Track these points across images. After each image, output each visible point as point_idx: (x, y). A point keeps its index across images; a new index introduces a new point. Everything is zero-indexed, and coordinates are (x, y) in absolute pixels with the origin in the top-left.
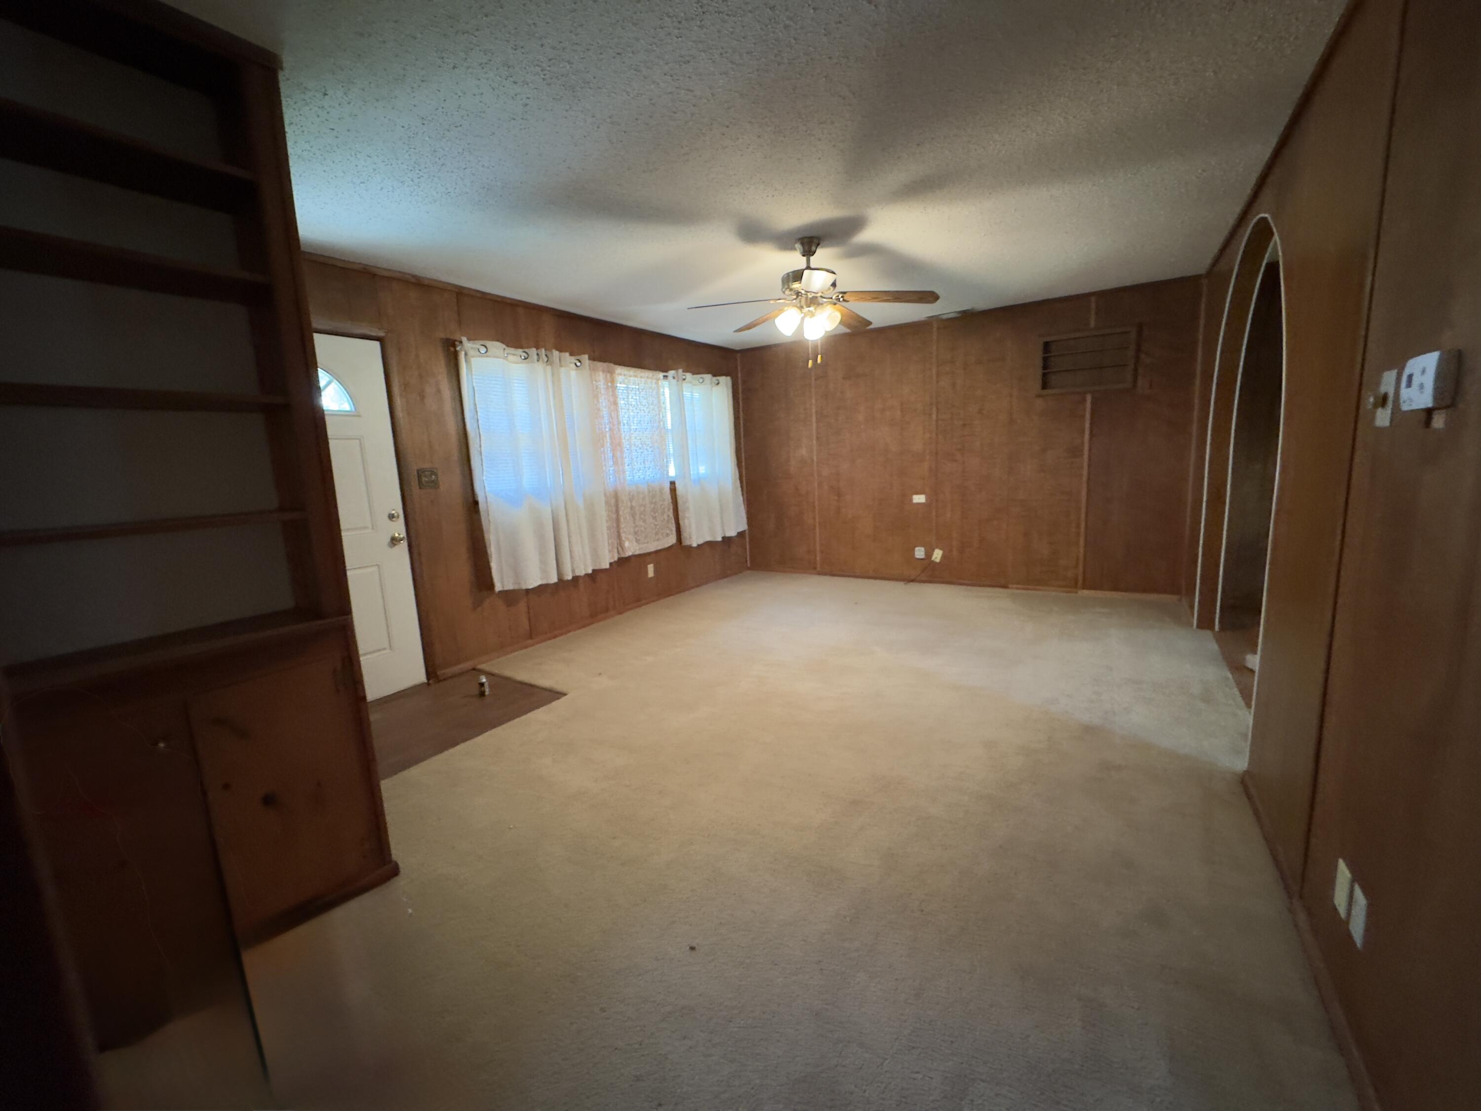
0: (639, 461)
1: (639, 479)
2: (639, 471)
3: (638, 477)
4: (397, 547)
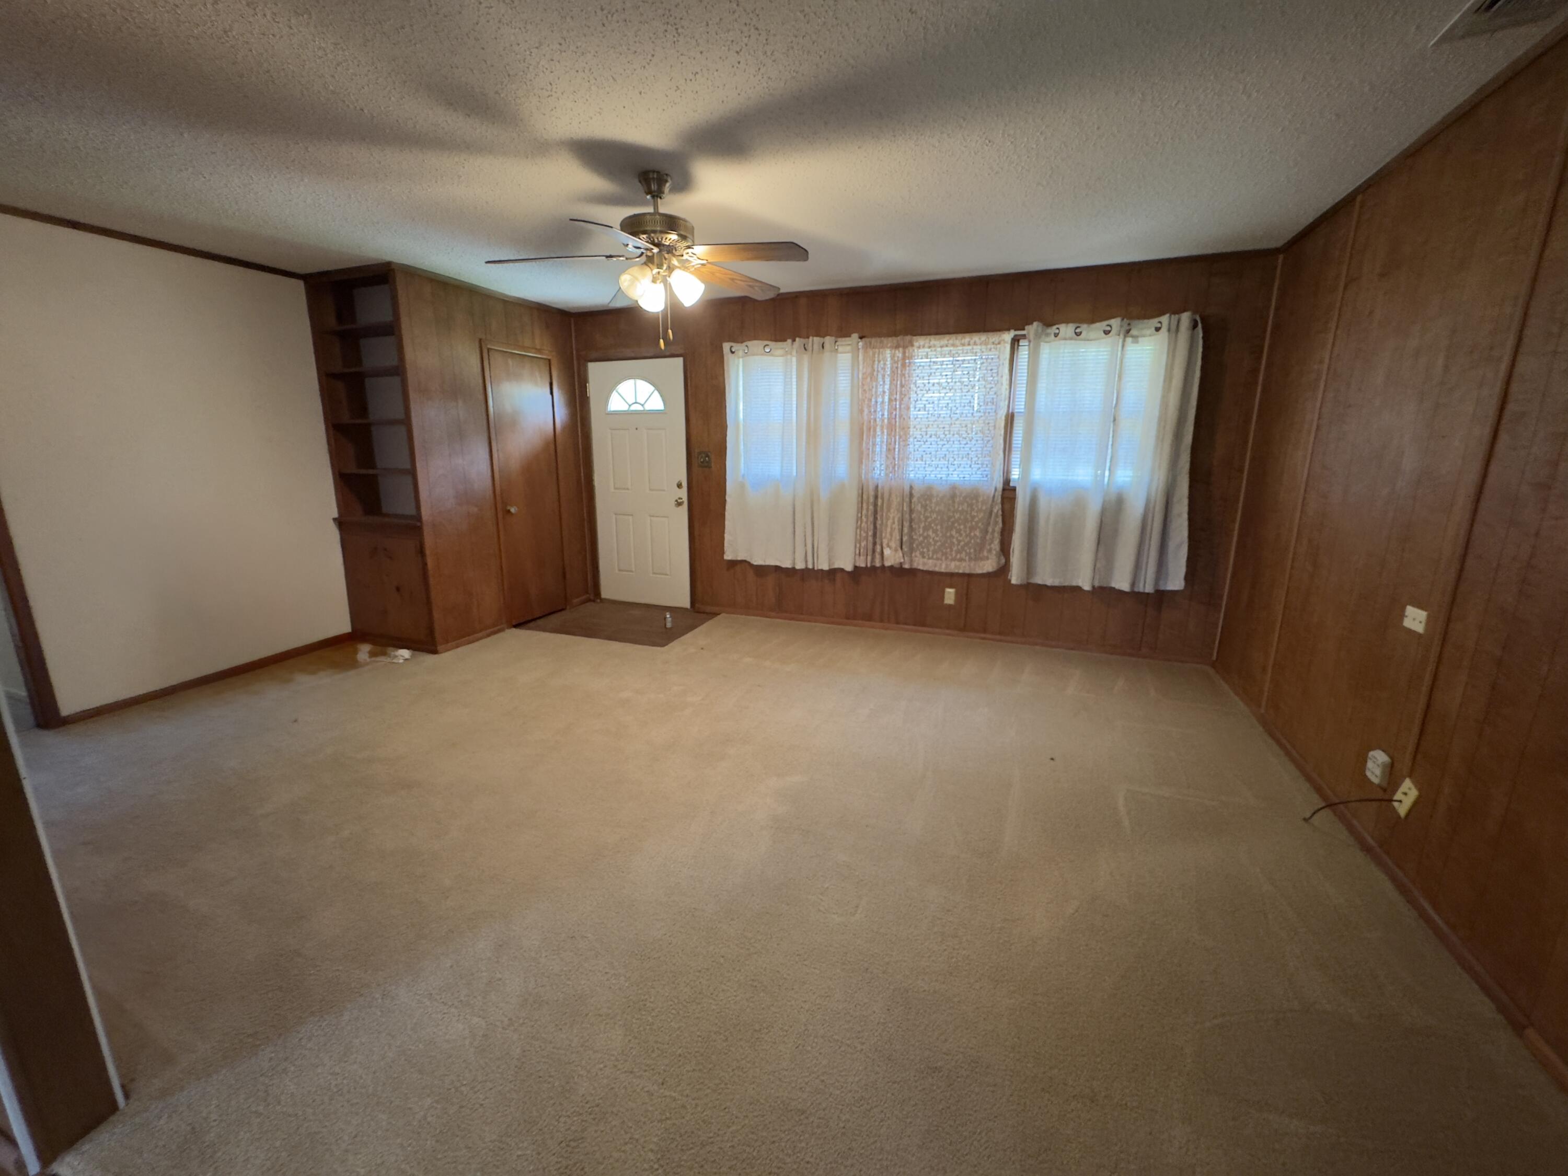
0: (937, 456)
1: (936, 478)
2: (936, 468)
3: (934, 476)
4: (680, 507)
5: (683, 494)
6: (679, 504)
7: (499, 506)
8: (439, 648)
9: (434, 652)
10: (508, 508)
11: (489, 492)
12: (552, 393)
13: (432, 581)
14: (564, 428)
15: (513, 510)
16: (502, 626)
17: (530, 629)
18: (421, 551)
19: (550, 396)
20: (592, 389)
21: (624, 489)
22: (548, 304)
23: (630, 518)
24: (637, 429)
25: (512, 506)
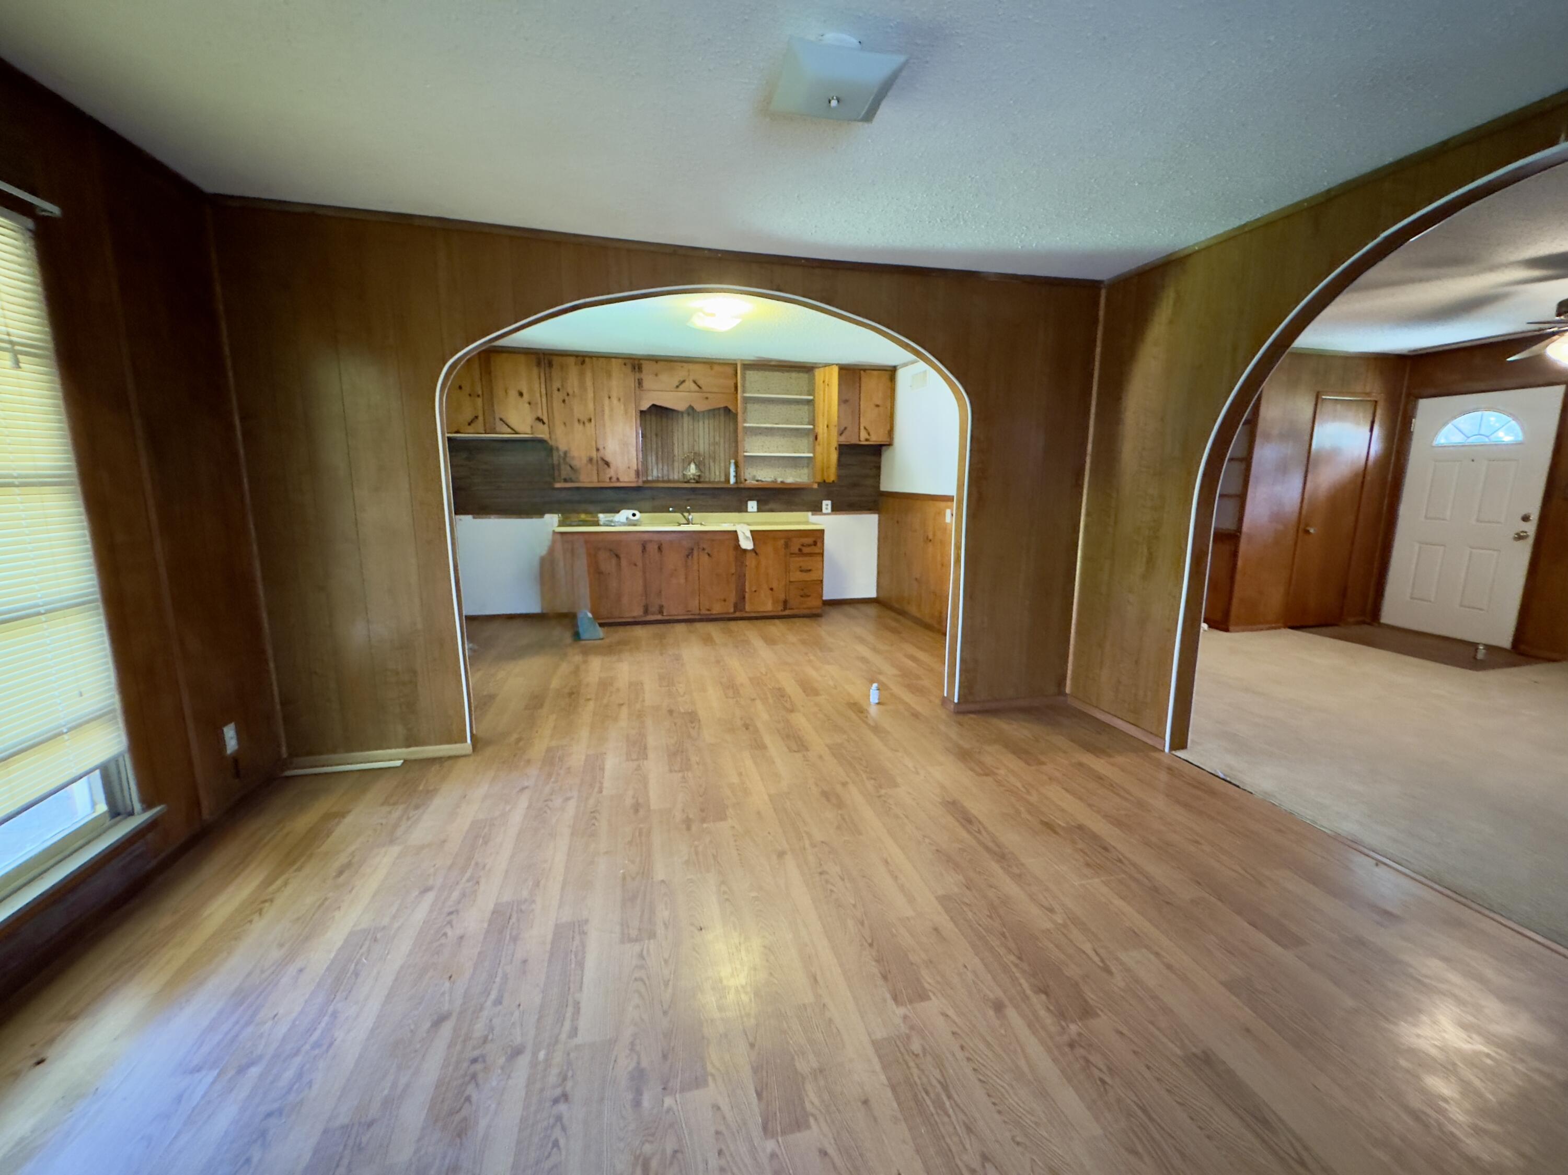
4: (1521, 541)
5: (1531, 528)
6: (1520, 537)
7: (1302, 527)
8: (1231, 628)
9: (1227, 630)
10: (1308, 528)
11: (1296, 515)
12: (1371, 430)
13: (1238, 577)
14: (1376, 462)
15: (1312, 531)
16: (1279, 625)
17: (1311, 632)
18: (1235, 554)
19: (1369, 434)
20: (1418, 425)
21: (1439, 519)
22: (1387, 352)
23: (1442, 548)
24: (1473, 461)
25: (1311, 527)
